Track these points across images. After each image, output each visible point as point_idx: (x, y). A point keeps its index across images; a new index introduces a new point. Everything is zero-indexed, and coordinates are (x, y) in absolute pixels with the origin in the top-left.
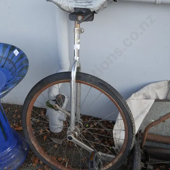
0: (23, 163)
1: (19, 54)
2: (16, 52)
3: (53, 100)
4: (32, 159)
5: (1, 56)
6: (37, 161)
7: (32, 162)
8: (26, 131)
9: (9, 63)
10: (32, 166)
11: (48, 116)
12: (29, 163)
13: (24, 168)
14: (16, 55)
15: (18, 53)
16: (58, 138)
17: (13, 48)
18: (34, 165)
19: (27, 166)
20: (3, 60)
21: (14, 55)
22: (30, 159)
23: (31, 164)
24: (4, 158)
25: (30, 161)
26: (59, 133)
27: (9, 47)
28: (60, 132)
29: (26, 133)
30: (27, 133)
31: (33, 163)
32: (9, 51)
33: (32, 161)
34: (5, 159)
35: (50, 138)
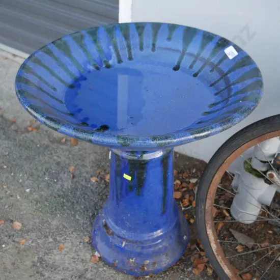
0: (177, 263)
1: (238, 56)
2: (231, 52)
3: (261, 161)
4: (192, 259)
5: (196, 54)
6: (201, 266)
7: (193, 265)
8: (203, 207)
9: (212, 71)
10: (191, 272)
11: (237, 188)
12: (187, 266)
13: (177, 271)
14: (231, 57)
15: (236, 53)
16: (245, 233)
17: (224, 43)
18: (196, 272)
19: (183, 270)
20: (198, 62)
21: (226, 56)
22: (190, 258)
23: (190, 269)
24: (148, 244)
25: (190, 263)
26: (247, 225)
27: (215, 40)
28: (250, 224)
29: (201, 212)
30: (203, 211)
31: (194, 268)
32: (215, 48)
33: (192, 263)
34: (150, 247)
35: (231, 230)
